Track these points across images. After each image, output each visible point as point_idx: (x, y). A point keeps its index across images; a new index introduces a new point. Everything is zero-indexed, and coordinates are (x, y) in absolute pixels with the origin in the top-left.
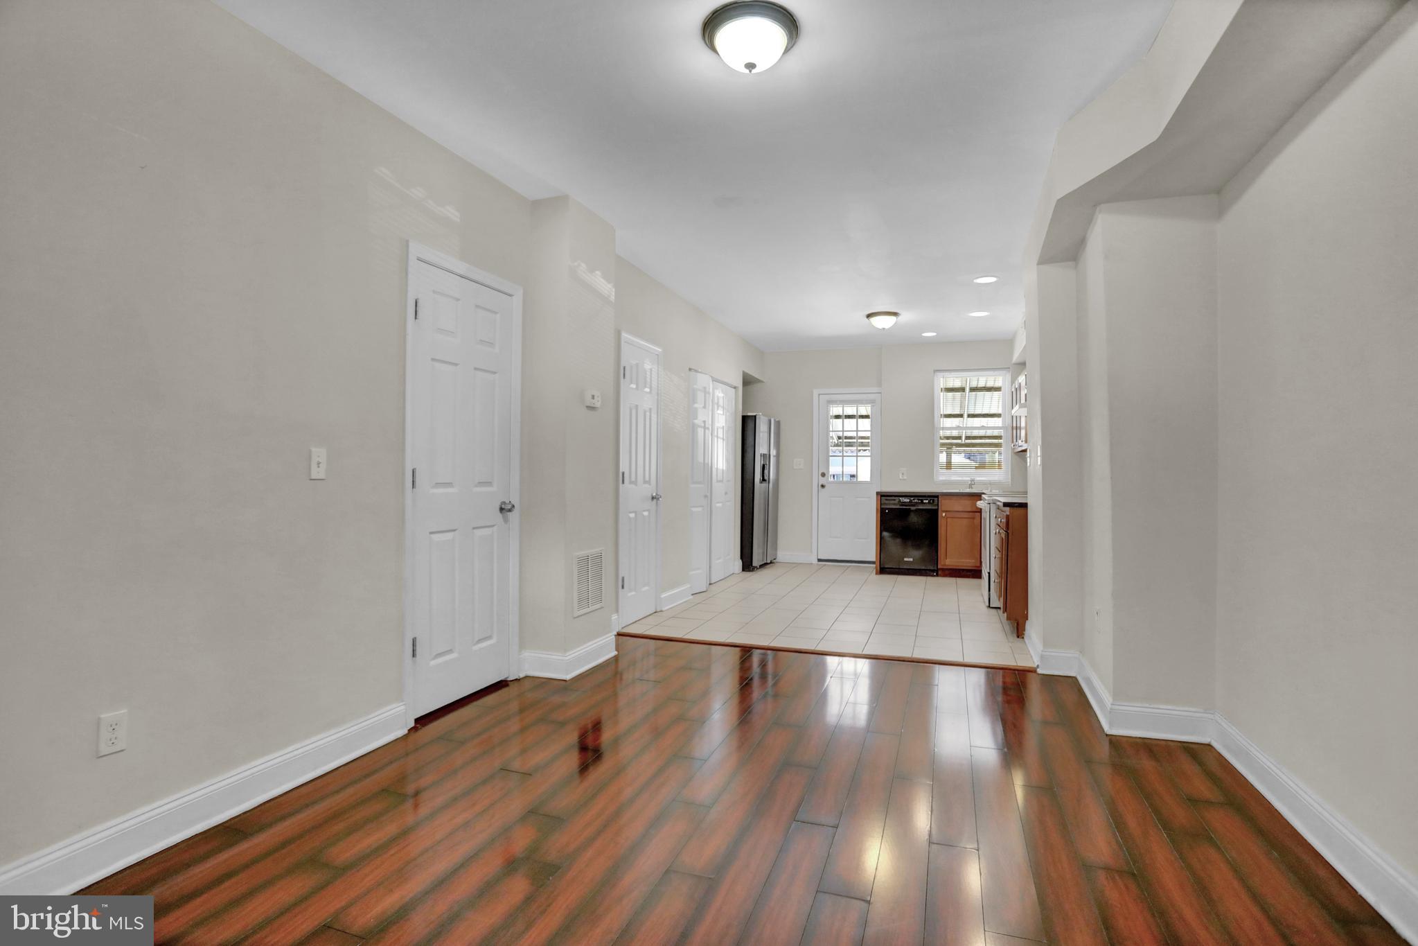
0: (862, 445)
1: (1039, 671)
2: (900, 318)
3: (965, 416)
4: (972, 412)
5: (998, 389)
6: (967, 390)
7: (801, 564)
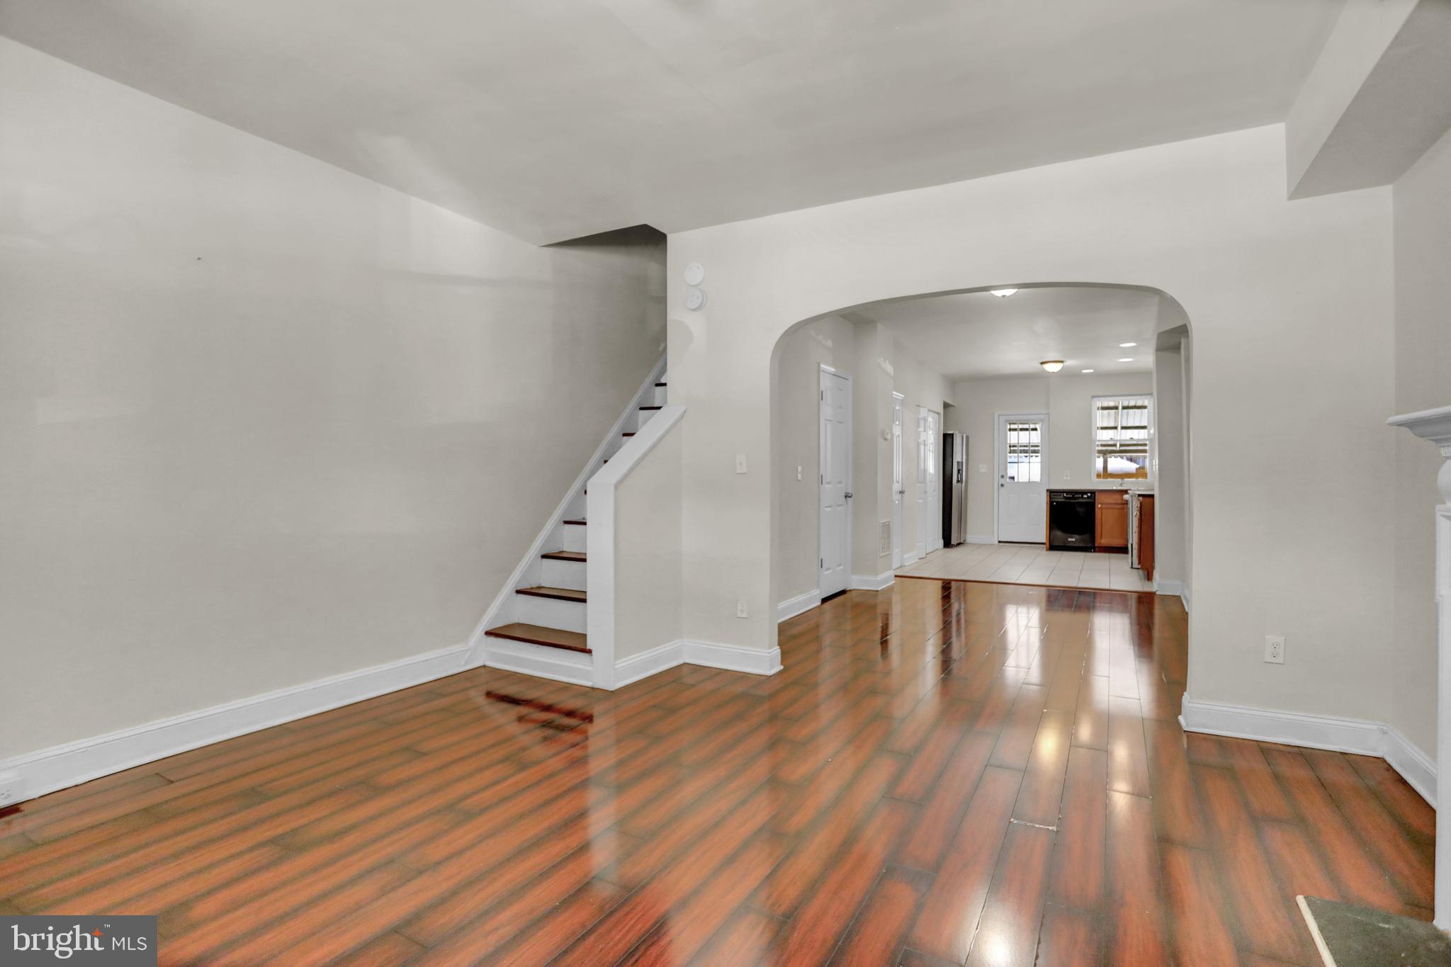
0: (1034, 452)
1: (1157, 593)
2: (1066, 364)
3: (1119, 428)
4: (1124, 425)
5: (1145, 407)
6: (1120, 408)
7: (985, 545)
